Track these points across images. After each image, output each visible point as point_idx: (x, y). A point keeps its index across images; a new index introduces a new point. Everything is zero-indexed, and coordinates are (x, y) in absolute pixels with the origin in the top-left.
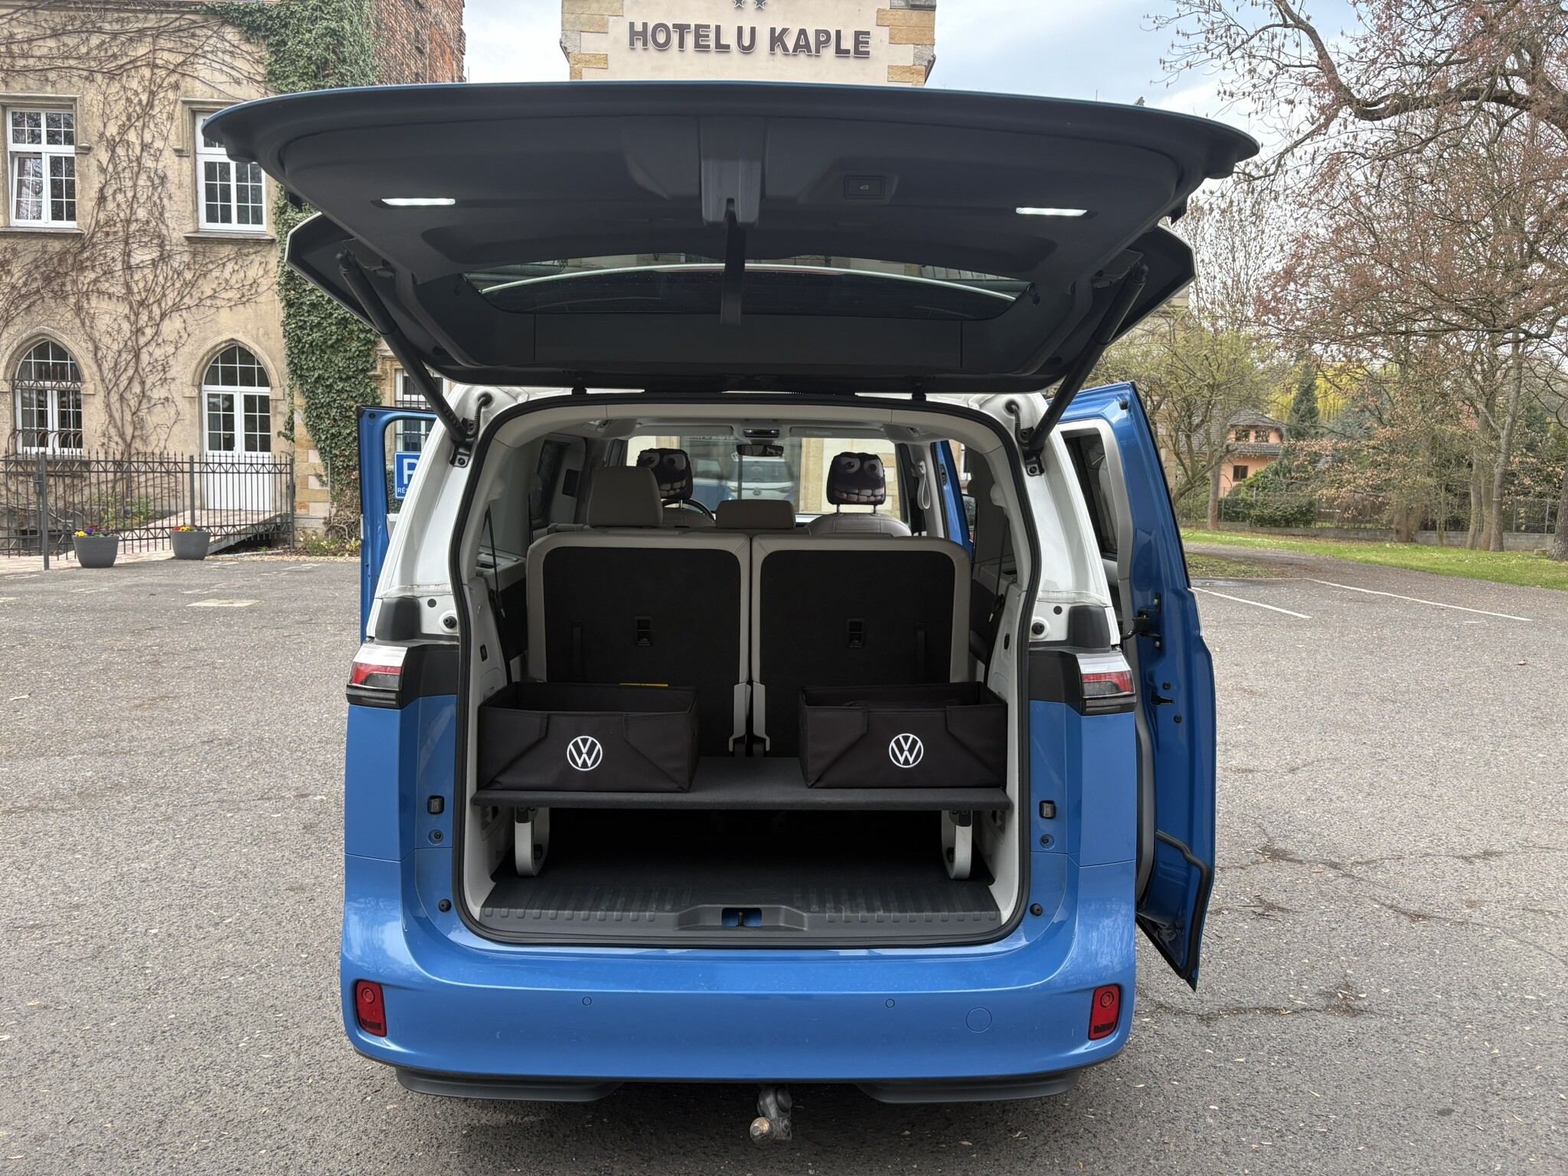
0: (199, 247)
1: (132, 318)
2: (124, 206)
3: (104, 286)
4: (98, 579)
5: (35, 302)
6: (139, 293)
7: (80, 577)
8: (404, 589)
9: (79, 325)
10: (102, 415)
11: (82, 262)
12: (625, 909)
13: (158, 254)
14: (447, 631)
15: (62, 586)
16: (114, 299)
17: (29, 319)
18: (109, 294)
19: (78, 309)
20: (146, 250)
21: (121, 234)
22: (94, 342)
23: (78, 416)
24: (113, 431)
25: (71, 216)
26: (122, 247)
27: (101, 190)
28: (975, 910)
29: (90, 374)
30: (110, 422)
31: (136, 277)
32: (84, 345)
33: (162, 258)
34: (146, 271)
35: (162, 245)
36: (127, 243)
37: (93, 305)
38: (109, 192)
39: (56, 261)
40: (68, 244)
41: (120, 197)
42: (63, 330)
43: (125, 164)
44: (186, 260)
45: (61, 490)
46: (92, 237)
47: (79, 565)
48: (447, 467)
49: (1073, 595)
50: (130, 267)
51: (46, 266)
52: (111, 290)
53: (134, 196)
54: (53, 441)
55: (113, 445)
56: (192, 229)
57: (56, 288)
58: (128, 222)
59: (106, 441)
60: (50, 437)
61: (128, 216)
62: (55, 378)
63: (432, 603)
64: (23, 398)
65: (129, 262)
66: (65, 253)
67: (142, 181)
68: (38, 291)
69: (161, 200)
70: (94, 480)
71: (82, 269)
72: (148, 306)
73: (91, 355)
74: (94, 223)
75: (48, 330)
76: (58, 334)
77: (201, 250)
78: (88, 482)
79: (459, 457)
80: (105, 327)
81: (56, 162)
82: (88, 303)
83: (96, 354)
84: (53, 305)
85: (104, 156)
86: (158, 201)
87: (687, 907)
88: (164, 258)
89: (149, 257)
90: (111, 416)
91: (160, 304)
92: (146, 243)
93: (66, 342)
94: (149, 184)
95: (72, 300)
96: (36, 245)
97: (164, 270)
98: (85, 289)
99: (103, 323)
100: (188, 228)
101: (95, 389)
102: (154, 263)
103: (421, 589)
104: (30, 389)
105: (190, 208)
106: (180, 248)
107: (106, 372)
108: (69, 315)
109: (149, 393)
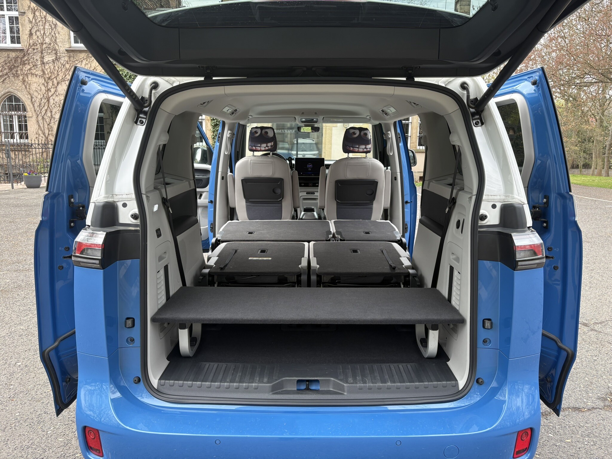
0: (72, 54)
1: (46, 84)
2: (40, 37)
3: (33, 71)
4: (32, 193)
5: (6, 78)
6: (48, 74)
7: (25, 192)
8: (108, 197)
9: (24, 88)
10: (36, 125)
11: (24, 61)
12: (241, 381)
13: (55, 57)
14: (133, 221)
15: (17, 196)
16: (38, 77)
17: (4, 86)
18: (36, 75)
19: (24, 81)
20: (50, 56)
21: (39, 49)
22: (31, 95)
23: (26, 126)
24: (40, 132)
25: (19, 42)
26: (40, 54)
27: (30, 30)
28: (444, 381)
29: (30, 109)
30: (39, 128)
31: (46, 67)
32: (27, 96)
33: (56, 59)
34: (50, 65)
35: (56, 54)
36: (42, 53)
37: (30, 79)
38: (33, 31)
39: (13, 61)
40: (18, 54)
41: (38, 33)
42: (18, 90)
43: (39, 19)
44: (66, 60)
45: (20, 157)
46: (28, 51)
47: (26, 187)
48: (133, 125)
49: (503, 197)
50: (44, 63)
51: (10, 63)
52: (37, 73)
53: (44, 33)
54: (17, 136)
55: (40, 138)
56: (68, 46)
57: (14, 72)
58: (42, 44)
59: (38, 136)
60: (15, 135)
61: (42, 41)
62: (16, 110)
63: (125, 205)
64: (3, 119)
65: (43, 61)
66: (17, 58)
67: (47, 26)
68: (7, 74)
69: (55, 35)
70: (34, 152)
71: (25, 64)
72: (52, 79)
73: (30, 100)
74: (28, 45)
75: (12, 90)
76: (16, 92)
77: (72, 55)
78: (31, 153)
79: (140, 119)
80: (35, 89)
81: (10, 18)
82: (28, 79)
83: (32, 100)
84: (13, 80)
85: (31, 16)
86: (54, 35)
87: (276, 380)
88: (57, 59)
89: (51, 59)
90: (39, 126)
91: (56, 79)
92: (50, 53)
93: (19, 95)
94: (50, 28)
95: (21, 77)
96: (5, 54)
97: (57, 64)
98: (26, 73)
99: (34, 87)
100: (67, 46)
101: (32, 115)
102: (53, 61)
103: (118, 197)
104: (6, 115)
105: (67, 37)
106: (64, 55)
107: (36, 107)
108: (20, 84)
109: (54, 116)
